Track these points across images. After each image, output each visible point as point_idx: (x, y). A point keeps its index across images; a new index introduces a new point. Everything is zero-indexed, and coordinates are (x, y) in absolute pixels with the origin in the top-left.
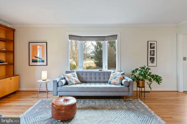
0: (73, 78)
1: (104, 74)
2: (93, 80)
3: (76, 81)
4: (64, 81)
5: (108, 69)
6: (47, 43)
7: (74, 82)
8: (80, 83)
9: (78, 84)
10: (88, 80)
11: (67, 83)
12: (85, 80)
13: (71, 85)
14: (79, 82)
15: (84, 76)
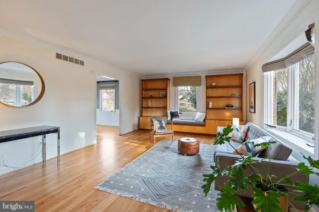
6: (254, 83)
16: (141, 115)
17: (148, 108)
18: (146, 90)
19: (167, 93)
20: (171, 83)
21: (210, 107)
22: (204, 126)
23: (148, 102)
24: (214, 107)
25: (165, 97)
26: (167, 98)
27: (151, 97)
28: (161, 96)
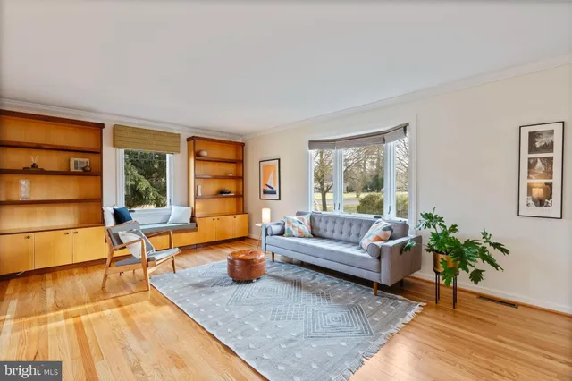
0: (296, 225)
1: (361, 225)
2: (336, 235)
3: (299, 232)
4: (277, 229)
5: (397, 216)
6: (279, 160)
7: (295, 233)
8: (309, 237)
9: (304, 237)
10: (328, 234)
11: (282, 233)
12: (322, 232)
13: (288, 236)
14: (309, 234)
15: (321, 225)
22: (195, 229)
24: (203, 195)
27: (35, 171)
28: (72, 169)
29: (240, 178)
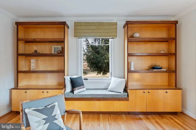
16: (16, 88)
17: (30, 72)
18: (27, 42)
19: (63, 49)
20: (70, 32)
21: (132, 69)
22: (127, 99)
23: (30, 61)
24: (136, 70)
25: (61, 54)
26: (64, 56)
27: (36, 55)
28: (53, 52)
29: (172, 55)
